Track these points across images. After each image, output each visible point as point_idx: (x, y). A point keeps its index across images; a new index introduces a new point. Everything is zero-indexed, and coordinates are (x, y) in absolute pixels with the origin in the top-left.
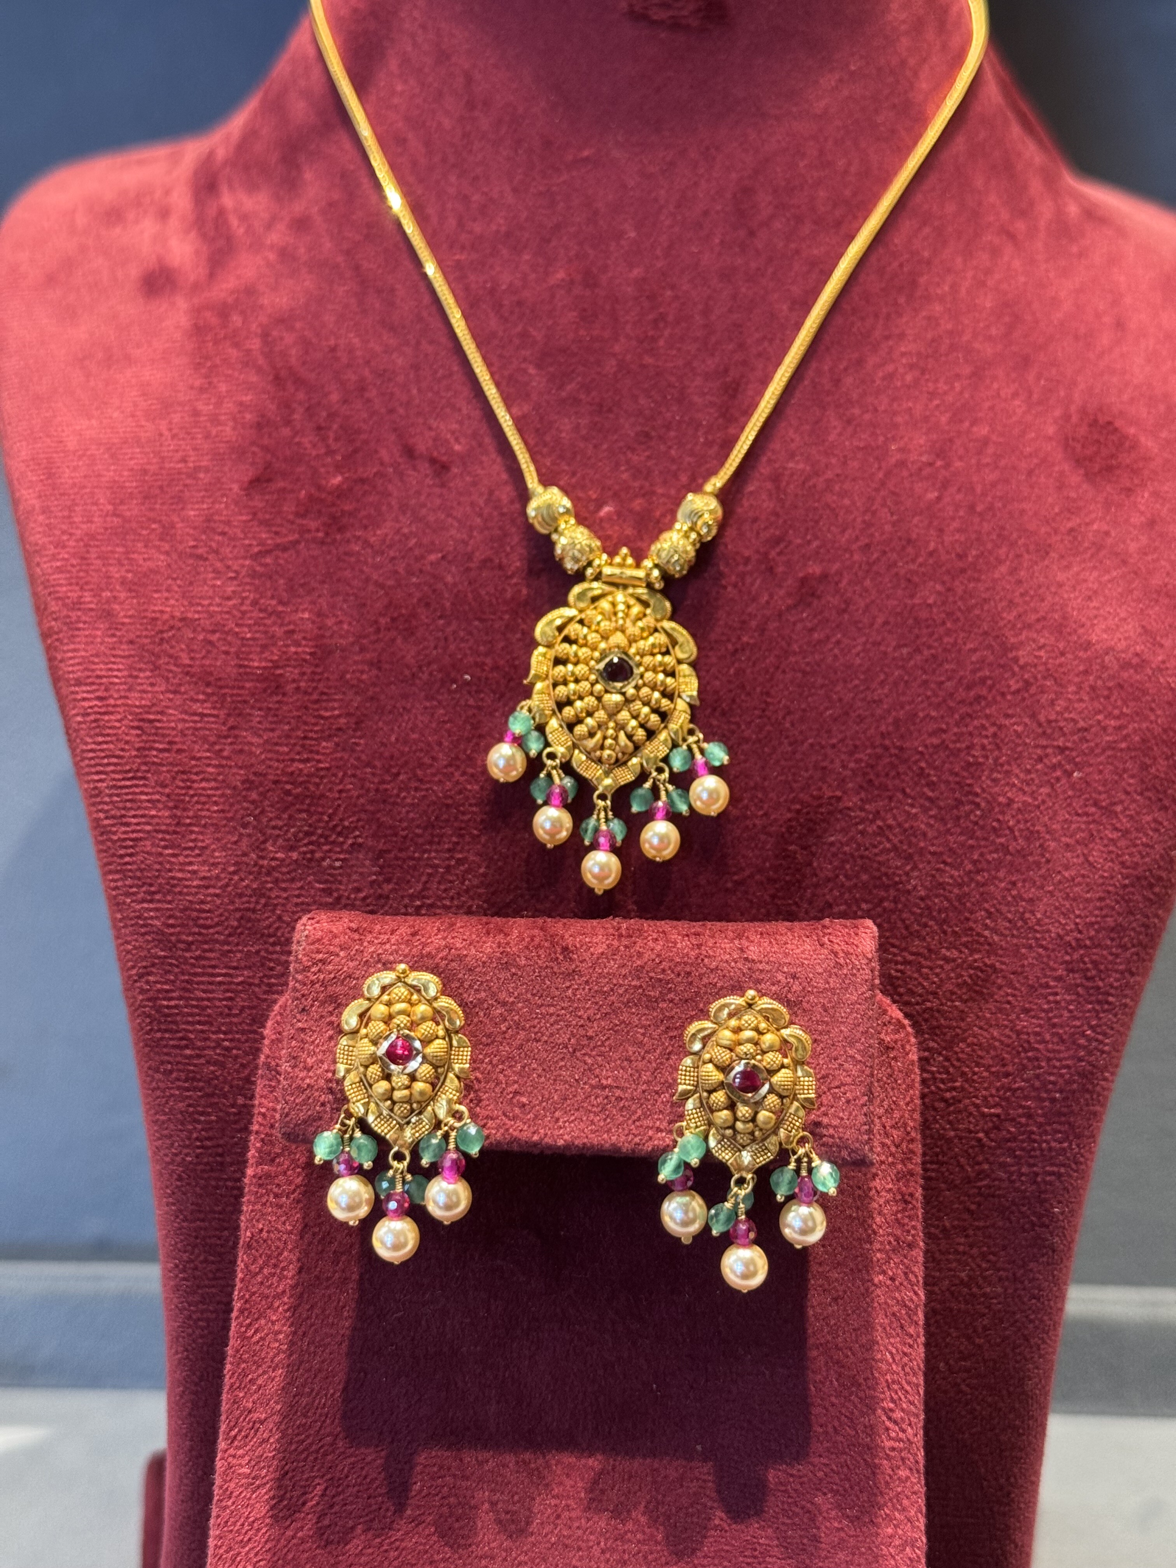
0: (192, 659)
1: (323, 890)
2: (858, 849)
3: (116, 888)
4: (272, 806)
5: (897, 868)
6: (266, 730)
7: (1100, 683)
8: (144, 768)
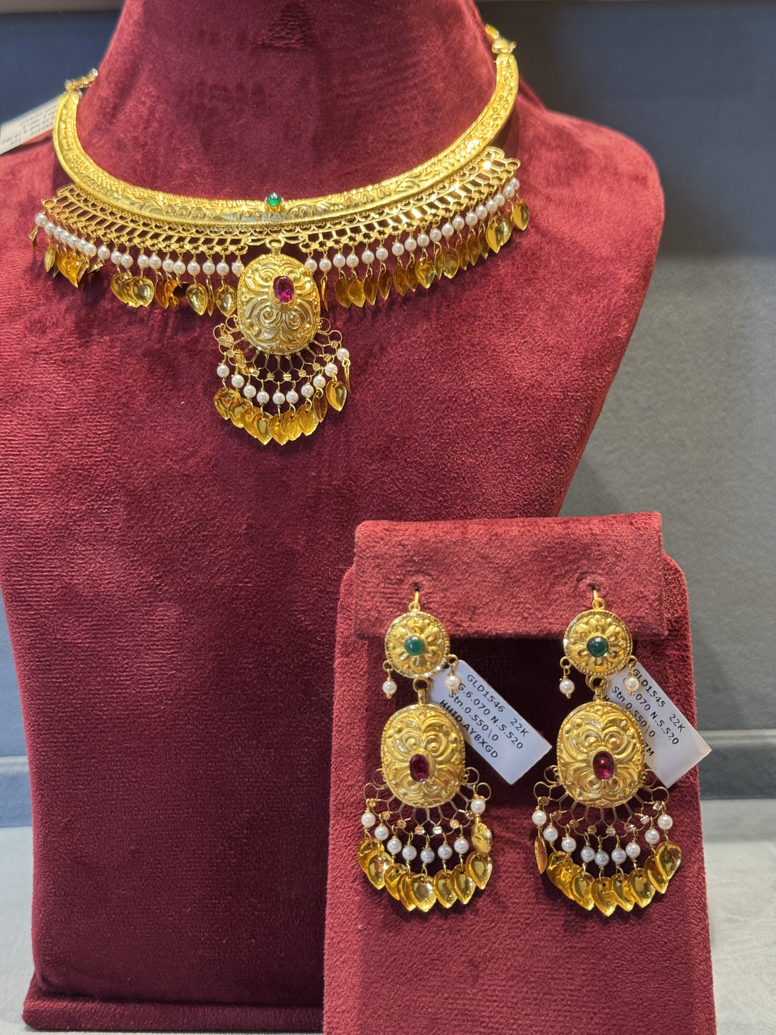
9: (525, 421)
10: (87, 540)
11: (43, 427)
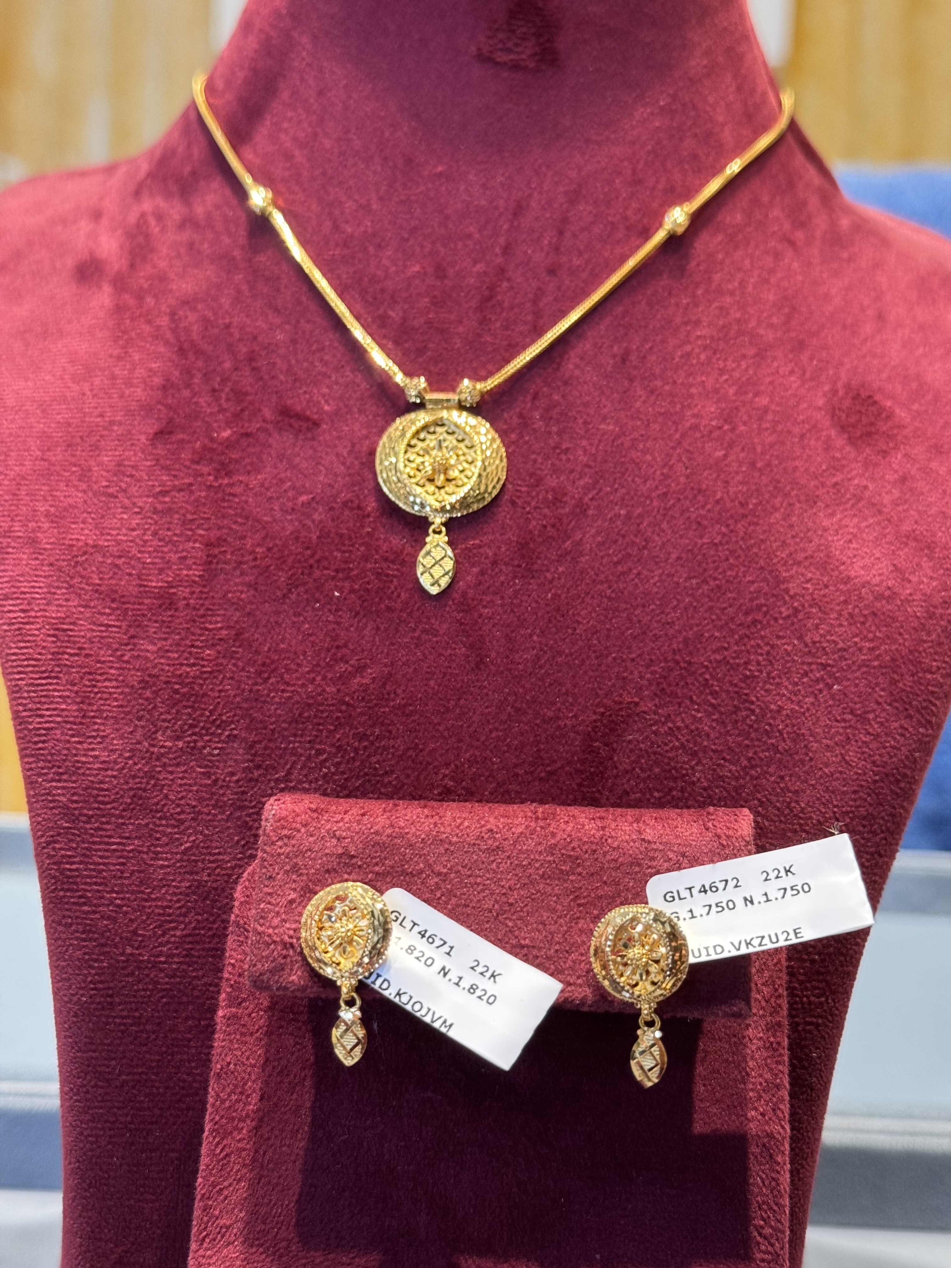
0: (101, 579)
1: (203, 773)
2: (652, 747)
3: (31, 769)
4: (163, 703)
5: (684, 763)
6: (160, 639)
7: (857, 610)
8: (57, 669)
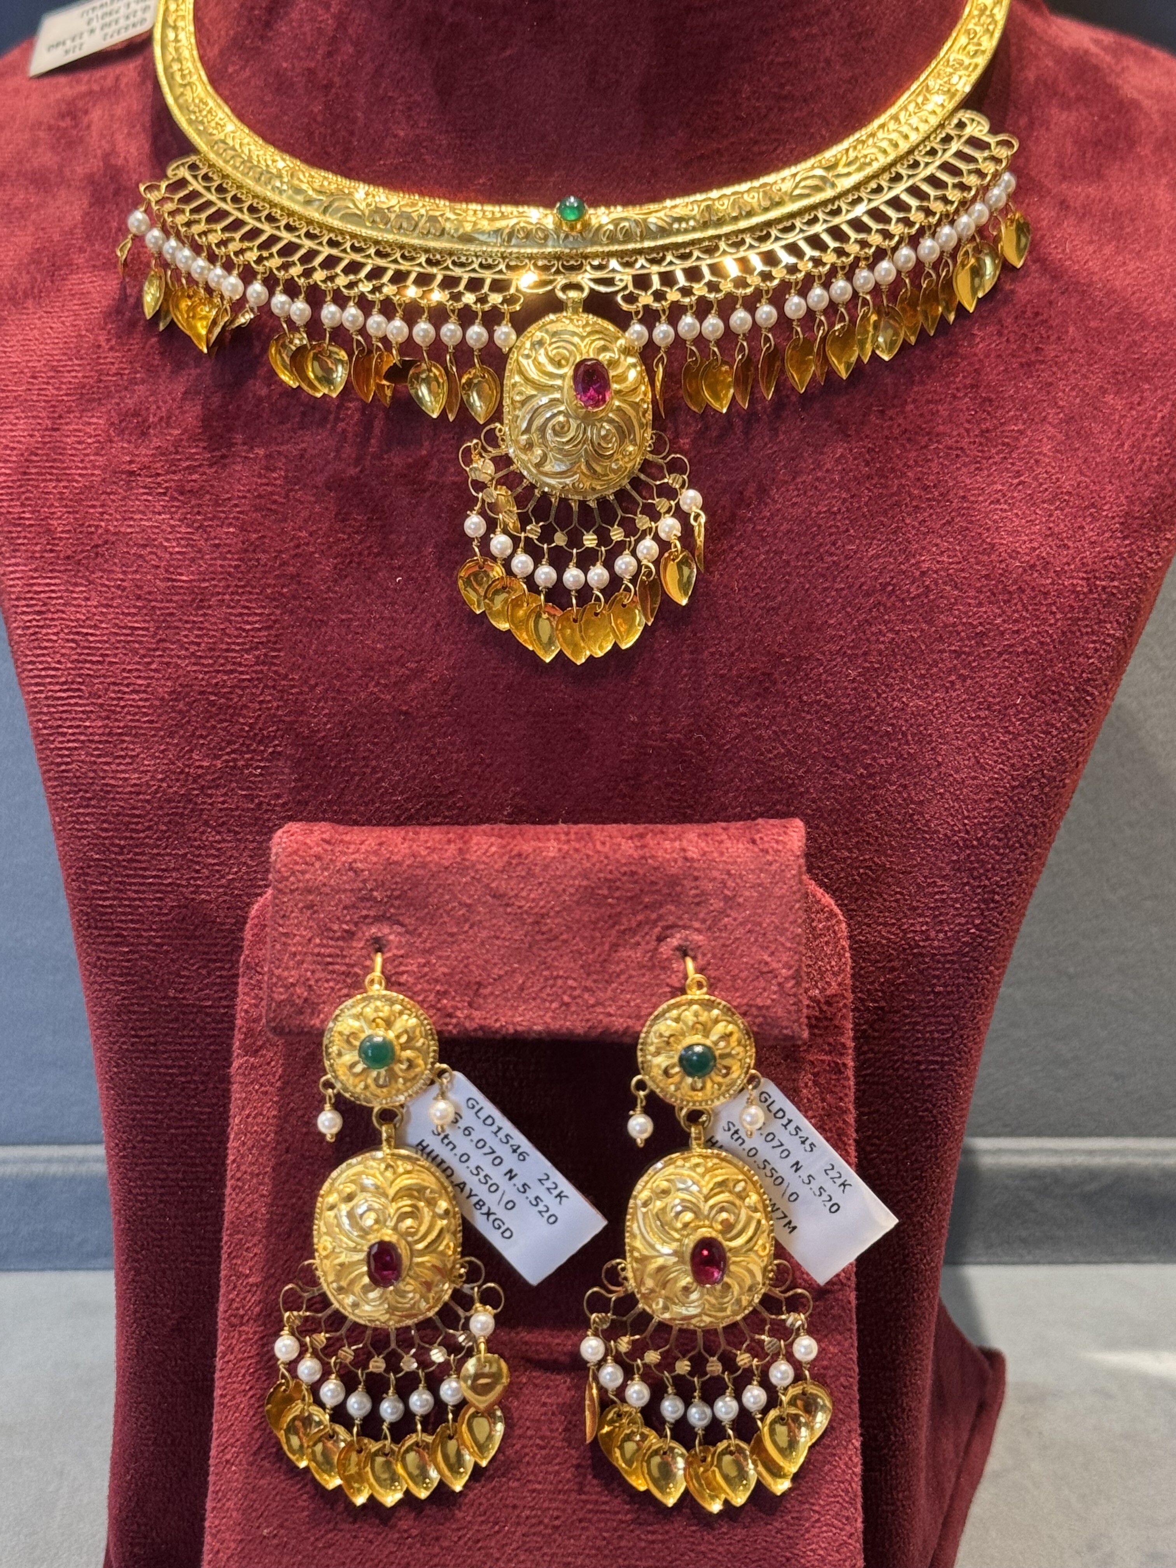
9: (1017, 632)
10: (224, 823)
11: (145, 611)
